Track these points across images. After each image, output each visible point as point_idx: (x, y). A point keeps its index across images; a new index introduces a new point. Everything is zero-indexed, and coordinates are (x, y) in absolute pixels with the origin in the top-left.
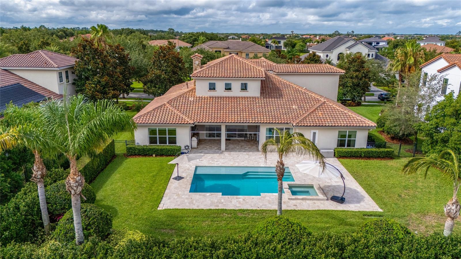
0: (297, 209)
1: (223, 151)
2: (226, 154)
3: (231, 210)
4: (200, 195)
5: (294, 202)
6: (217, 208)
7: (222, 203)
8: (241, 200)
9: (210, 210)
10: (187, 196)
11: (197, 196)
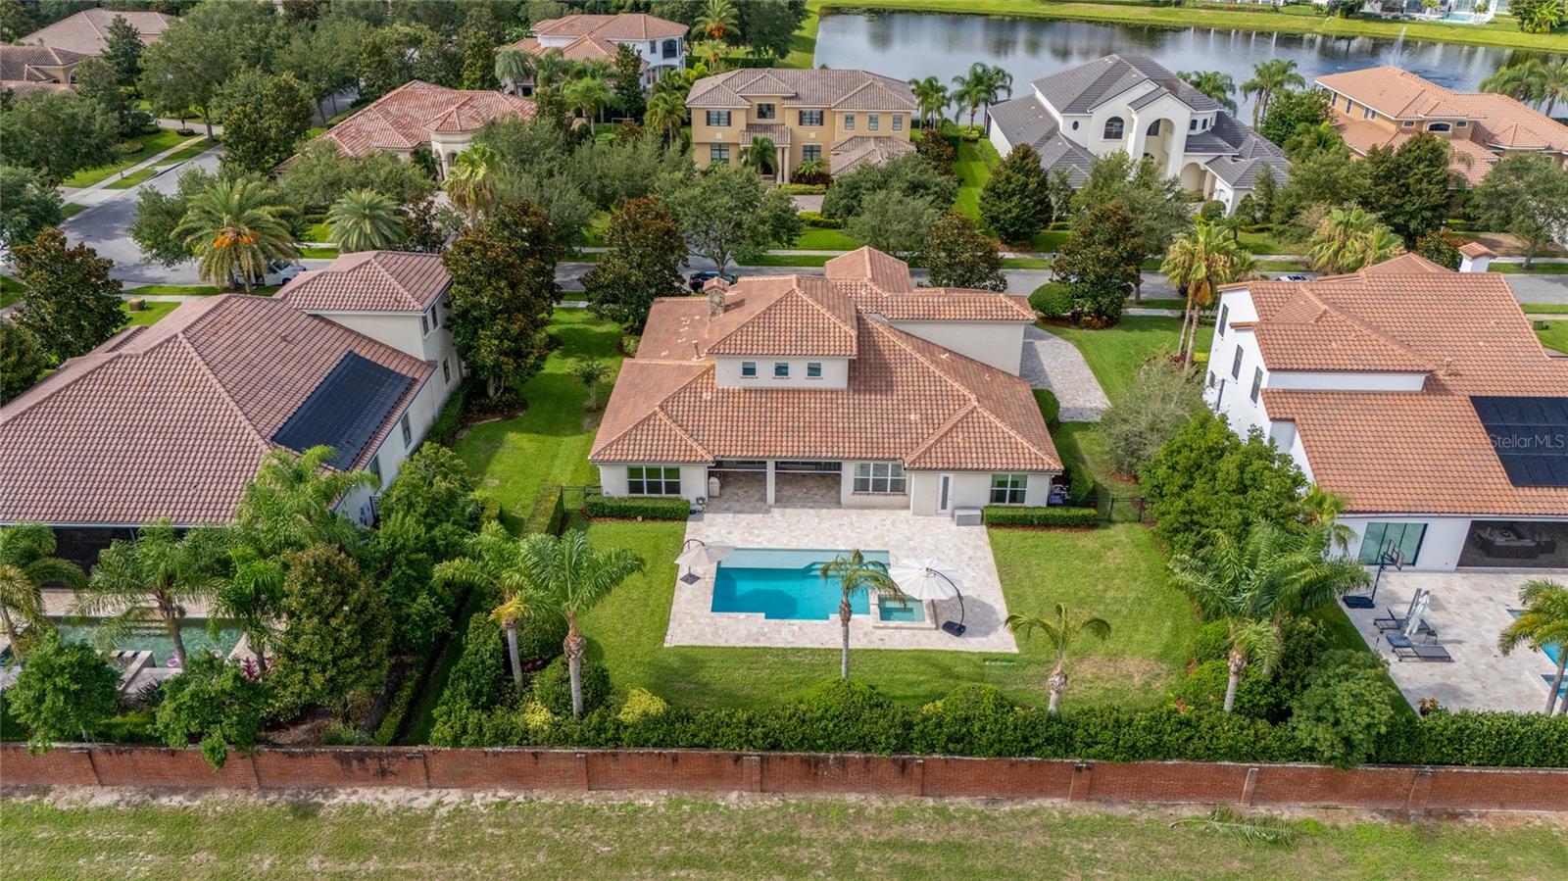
0: (882, 648)
1: (770, 506)
2: (776, 512)
3: (778, 649)
4: (729, 617)
5: (882, 632)
6: (757, 645)
7: (765, 634)
8: (796, 628)
9: (746, 648)
10: (708, 620)
11: (725, 619)
